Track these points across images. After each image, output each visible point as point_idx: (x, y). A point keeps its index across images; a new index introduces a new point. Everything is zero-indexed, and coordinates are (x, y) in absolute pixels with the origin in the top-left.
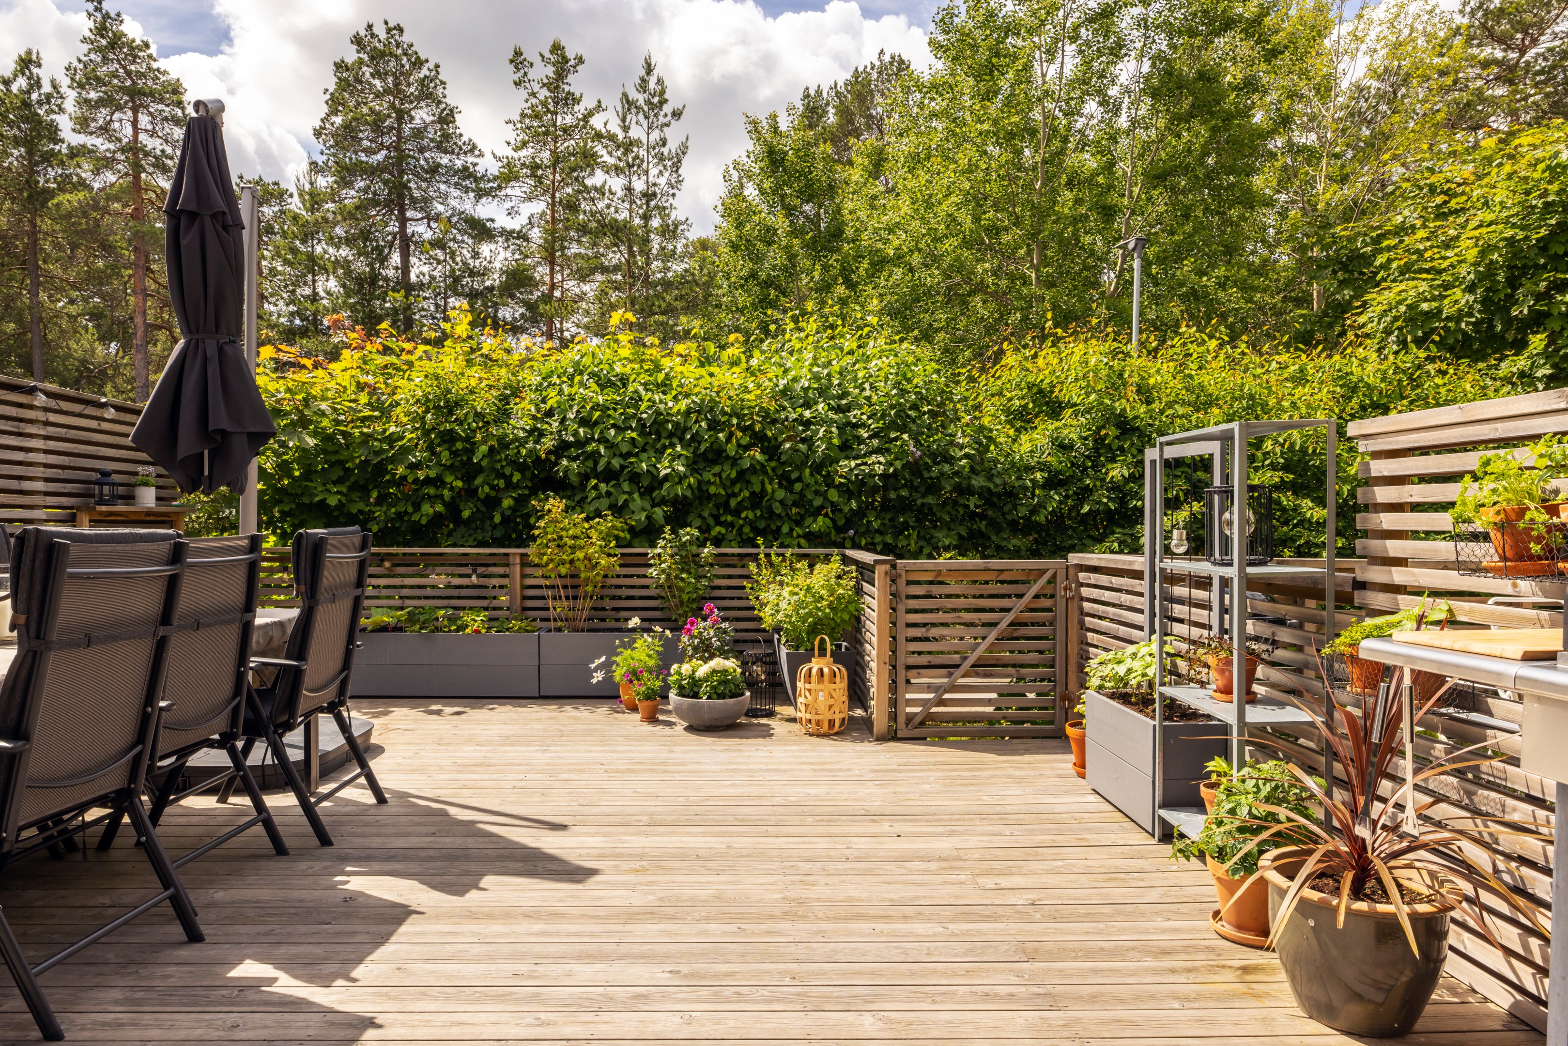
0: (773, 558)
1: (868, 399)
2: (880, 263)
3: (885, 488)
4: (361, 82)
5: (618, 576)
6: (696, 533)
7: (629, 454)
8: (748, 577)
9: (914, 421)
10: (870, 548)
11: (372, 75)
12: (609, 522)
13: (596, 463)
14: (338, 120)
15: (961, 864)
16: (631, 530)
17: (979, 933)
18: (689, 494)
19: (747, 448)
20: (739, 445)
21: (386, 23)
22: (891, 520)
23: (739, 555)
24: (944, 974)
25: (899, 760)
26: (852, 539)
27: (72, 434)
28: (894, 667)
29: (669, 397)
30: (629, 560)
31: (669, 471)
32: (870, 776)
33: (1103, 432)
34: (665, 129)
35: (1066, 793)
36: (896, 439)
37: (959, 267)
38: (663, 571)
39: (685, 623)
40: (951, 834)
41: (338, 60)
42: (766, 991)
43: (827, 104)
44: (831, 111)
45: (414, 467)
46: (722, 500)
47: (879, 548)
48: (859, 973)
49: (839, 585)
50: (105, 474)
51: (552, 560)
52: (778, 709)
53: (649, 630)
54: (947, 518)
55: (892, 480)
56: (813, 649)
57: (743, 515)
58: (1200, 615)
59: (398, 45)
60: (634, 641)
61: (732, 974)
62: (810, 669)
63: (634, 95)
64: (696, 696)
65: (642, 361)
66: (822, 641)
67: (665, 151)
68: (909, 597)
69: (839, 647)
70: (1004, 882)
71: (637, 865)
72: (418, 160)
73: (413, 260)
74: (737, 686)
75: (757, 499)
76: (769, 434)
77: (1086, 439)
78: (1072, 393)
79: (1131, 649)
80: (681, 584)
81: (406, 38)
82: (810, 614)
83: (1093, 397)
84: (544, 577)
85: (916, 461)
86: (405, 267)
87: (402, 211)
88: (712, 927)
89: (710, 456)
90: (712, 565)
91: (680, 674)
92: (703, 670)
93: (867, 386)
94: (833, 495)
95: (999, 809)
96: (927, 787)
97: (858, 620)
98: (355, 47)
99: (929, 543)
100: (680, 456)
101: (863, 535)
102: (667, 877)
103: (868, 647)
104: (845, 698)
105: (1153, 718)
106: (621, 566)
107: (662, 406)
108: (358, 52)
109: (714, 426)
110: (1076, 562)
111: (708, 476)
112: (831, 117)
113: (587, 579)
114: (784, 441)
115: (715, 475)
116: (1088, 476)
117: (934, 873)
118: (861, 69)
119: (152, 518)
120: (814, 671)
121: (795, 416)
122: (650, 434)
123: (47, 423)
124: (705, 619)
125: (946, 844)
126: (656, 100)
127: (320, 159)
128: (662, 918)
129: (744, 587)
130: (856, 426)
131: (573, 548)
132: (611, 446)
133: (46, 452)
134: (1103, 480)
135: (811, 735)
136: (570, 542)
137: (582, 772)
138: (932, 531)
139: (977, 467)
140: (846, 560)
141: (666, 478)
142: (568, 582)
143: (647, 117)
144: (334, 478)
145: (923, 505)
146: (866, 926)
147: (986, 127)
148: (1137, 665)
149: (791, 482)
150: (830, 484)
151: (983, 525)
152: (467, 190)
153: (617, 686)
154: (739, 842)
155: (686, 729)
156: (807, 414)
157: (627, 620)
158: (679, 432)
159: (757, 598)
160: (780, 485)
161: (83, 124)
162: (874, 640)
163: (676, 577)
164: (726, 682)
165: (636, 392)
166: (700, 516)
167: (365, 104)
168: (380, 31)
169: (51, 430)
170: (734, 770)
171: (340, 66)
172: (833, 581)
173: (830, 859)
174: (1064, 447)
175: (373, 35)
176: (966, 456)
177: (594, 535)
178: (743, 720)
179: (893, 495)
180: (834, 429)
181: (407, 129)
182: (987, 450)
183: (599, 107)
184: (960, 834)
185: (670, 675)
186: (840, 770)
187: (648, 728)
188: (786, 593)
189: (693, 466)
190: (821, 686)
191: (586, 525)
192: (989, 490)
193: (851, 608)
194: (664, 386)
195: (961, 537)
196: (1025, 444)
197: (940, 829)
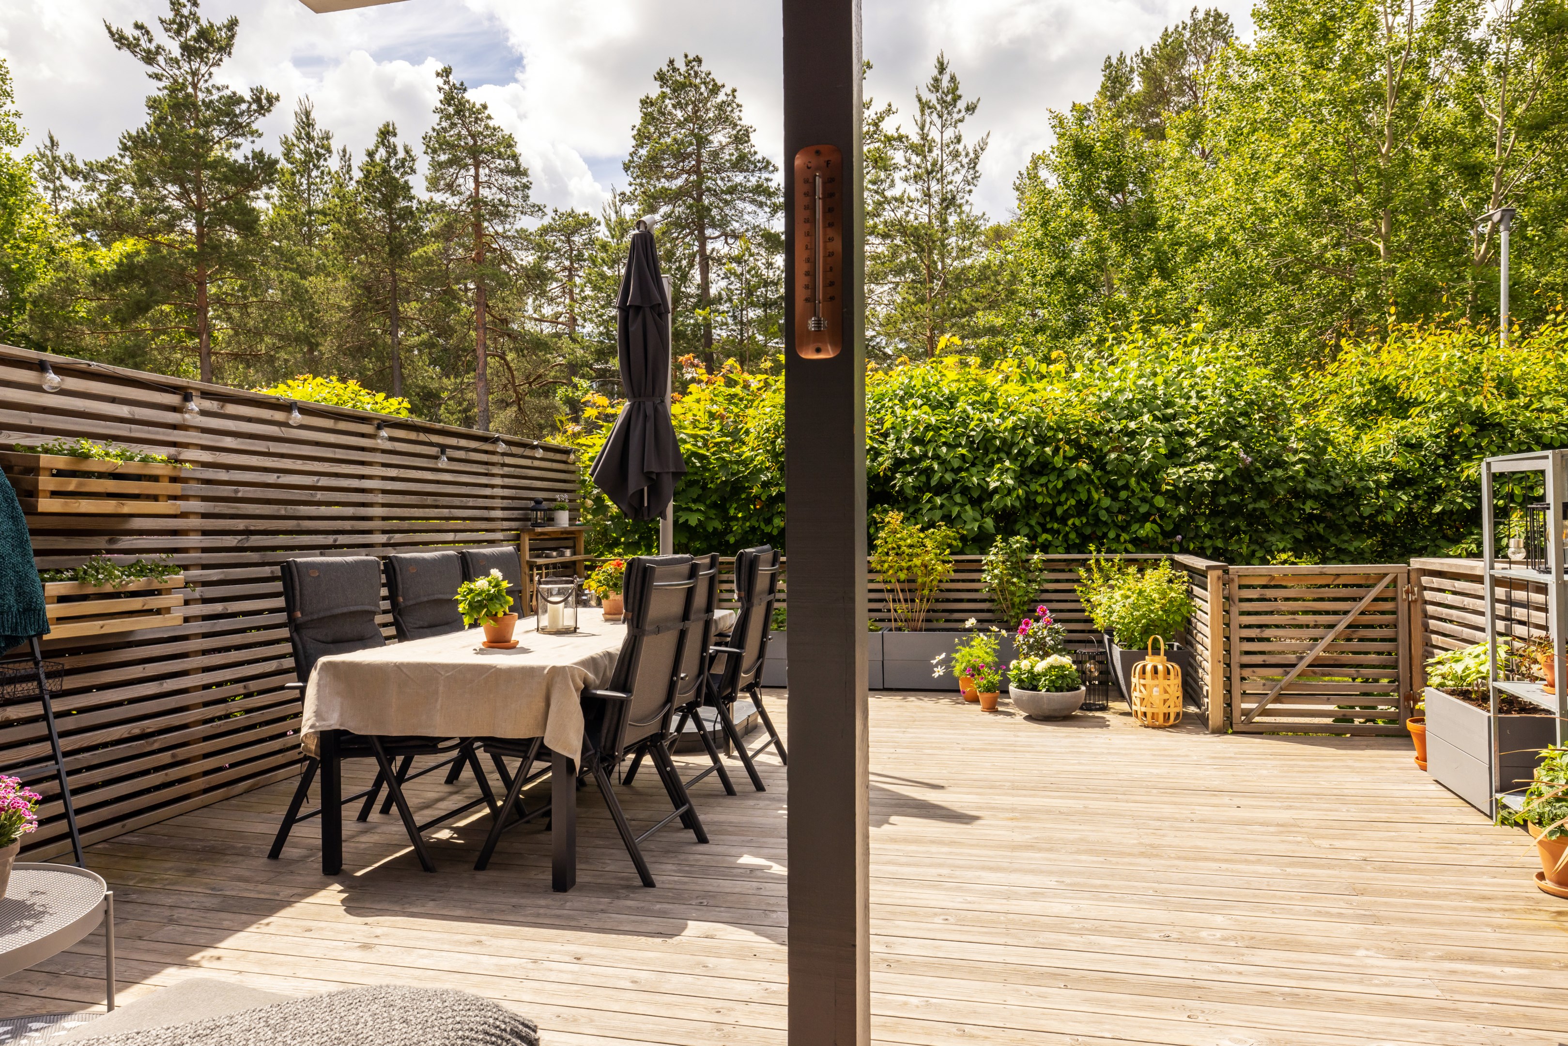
0: (1103, 563)
1: (1196, 408)
2: (1199, 249)
3: (1215, 494)
4: (664, 114)
5: (952, 581)
6: (1025, 540)
7: (960, 469)
8: (1078, 581)
9: (1244, 427)
10: (1200, 553)
11: (674, 106)
12: (943, 531)
13: (929, 478)
14: (643, 152)
15: (1298, 829)
16: (963, 538)
17: (1313, 875)
18: (1017, 504)
19: (1073, 459)
20: (1065, 457)
21: (686, 56)
22: (1220, 525)
23: (1065, 560)
24: (1282, 898)
25: (1236, 750)
26: (1180, 544)
27: (518, 471)
28: (1228, 665)
29: (996, 414)
30: (962, 566)
31: (998, 484)
32: (1208, 762)
33: (1457, 431)
34: (959, 124)
35: (1405, 782)
36: (1226, 447)
37: (1292, 245)
38: (996, 576)
39: (1019, 623)
40: (1289, 808)
41: (643, 97)
42: (1135, 897)
43: (1132, 71)
44: (1136, 79)
45: (765, 485)
46: (1048, 509)
47: (1209, 553)
48: (1210, 892)
49: (1171, 589)
50: (538, 502)
51: (891, 567)
52: (1111, 704)
53: (986, 630)
54: (1280, 521)
55: (1221, 486)
56: (1146, 648)
57: (1070, 522)
58: (1538, 617)
59: (696, 73)
60: (972, 639)
61: (1106, 886)
62: (1144, 667)
63: (927, 96)
64: (1035, 688)
65: (968, 381)
66: (1156, 641)
67: (960, 147)
68: (1242, 600)
69: (1171, 646)
70: (1337, 844)
71: (1011, 815)
72: (715, 180)
73: (712, 276)
74: (1073, 680)
75: (1082, 508)
76: (1095, 445)
77: (1437, 436)
78: (1422, 390)
79: (1470, 648)
80: (1013, 588)
81: (704, 68)
82: (1143, 616)
83: (1444, 395)
84: (885, 582)
85: (1247, 468)
86: (705, 285)
87: (701, 232)
88: (1083, 857)
89: (1037, 468)
90: (1041, 570)
91: (1019, 669)
92: (1041, 666)
93: (1193, 394)
94: (1160, 502)
95: (1336, 792)
96: (1265, 772)
97: (1189, 622)
98: (659, 83)
99: (1261, 547)
100: (1007, 470)
101: (1192, 539)
102: (1038, 825)
103: (1200, 647)
104: (1180, 694)
105: (1489, 711)
106: (955, 571)
107: (990, 425)
108: (661, 87)
109: (1041, 441)
110: (1418, 566)
111: (1035, 487)
112: (1137, 86)
113: (924, 584)
114: (1109, 451)
115: (1041, 485)
116: (1441, 475)
117: (1272, 834)
118: (1171, 30)
119: (564, 536)
120: (1149, 668)
121: (1119, 427)
122: (978, 449)
123: (504, 465)
124: (1037, 620)
125: (1285, 816)
126: (949, 98)
127: (628, 190)
128: (1040, 850)
129: (1074, 591)
130: (1182, 435)
131: (910, 555)
132: (943, 462)
133: (503, 487)
134: (1458, 479)
135: (1147, 727)
136: (907, 551)
137: (943, 749)
138: (1265, 535)
139: (1313, 470)
140: (1175, 565)
141: (996, 490)
142: (906, 586)
143: (940, 117)
144: (695, 497)
145: (1255, 510)
146: (1214, 865)
147: (1320, 96)
148: (1472, 663)
149: (1117, 490)
150: (1157, 492)
151: (1321, 528)
152: (761, 205)
153: (956, 680)
154: (1093, 805)
155: (1026, 718)
156: (1132, 425)
157: (963, 621)
158: (1006, 447)
159: (1088, 601)
160: (1106, 493)
161: (433, 184)
162: (1208, 642)
163: (1008, 581)
164: (1063, 677)
165: (964, 411)
166: (1027, 524)
167: (668, 134)
168: (681, 65)
169: (506, 470)
170: (1078, 752)
171: (646, 102)
172: (1165, 585)
173: (1177, 820)
174: (1412, 446)
175: (675, 70)
176: (1301, 460)
177: (929, 544)
178: (1078, 713)
179: (1223, 501)
180: (1161, 439)
181: (704, 153)
182: (1324, 451)
183: (889, 111)
184: (1297, 808)
185: (1009, 670)
186: (1178, 756)
187: (990, 717)
188: (1117, 594)
189: (1020, 479)
190: (1156, 682)
191: (922, 535)
192: (1326, 492)
193: (1184, 610)
194: (990, 406)
195: (1296, 540)
196: (1366, 446)
197: (1279, 804)
